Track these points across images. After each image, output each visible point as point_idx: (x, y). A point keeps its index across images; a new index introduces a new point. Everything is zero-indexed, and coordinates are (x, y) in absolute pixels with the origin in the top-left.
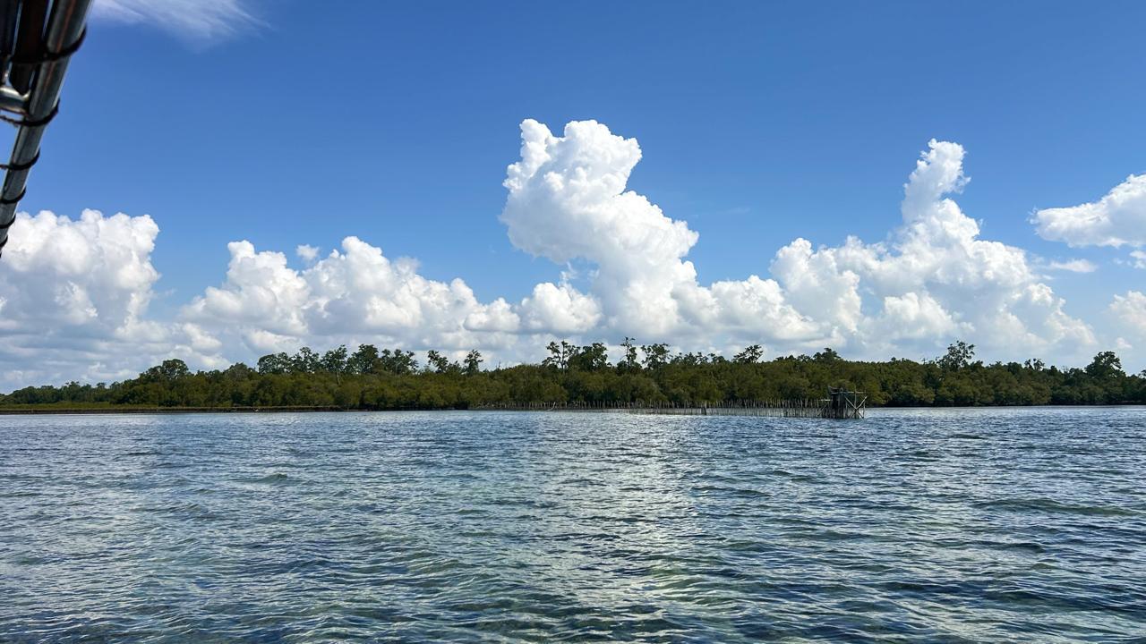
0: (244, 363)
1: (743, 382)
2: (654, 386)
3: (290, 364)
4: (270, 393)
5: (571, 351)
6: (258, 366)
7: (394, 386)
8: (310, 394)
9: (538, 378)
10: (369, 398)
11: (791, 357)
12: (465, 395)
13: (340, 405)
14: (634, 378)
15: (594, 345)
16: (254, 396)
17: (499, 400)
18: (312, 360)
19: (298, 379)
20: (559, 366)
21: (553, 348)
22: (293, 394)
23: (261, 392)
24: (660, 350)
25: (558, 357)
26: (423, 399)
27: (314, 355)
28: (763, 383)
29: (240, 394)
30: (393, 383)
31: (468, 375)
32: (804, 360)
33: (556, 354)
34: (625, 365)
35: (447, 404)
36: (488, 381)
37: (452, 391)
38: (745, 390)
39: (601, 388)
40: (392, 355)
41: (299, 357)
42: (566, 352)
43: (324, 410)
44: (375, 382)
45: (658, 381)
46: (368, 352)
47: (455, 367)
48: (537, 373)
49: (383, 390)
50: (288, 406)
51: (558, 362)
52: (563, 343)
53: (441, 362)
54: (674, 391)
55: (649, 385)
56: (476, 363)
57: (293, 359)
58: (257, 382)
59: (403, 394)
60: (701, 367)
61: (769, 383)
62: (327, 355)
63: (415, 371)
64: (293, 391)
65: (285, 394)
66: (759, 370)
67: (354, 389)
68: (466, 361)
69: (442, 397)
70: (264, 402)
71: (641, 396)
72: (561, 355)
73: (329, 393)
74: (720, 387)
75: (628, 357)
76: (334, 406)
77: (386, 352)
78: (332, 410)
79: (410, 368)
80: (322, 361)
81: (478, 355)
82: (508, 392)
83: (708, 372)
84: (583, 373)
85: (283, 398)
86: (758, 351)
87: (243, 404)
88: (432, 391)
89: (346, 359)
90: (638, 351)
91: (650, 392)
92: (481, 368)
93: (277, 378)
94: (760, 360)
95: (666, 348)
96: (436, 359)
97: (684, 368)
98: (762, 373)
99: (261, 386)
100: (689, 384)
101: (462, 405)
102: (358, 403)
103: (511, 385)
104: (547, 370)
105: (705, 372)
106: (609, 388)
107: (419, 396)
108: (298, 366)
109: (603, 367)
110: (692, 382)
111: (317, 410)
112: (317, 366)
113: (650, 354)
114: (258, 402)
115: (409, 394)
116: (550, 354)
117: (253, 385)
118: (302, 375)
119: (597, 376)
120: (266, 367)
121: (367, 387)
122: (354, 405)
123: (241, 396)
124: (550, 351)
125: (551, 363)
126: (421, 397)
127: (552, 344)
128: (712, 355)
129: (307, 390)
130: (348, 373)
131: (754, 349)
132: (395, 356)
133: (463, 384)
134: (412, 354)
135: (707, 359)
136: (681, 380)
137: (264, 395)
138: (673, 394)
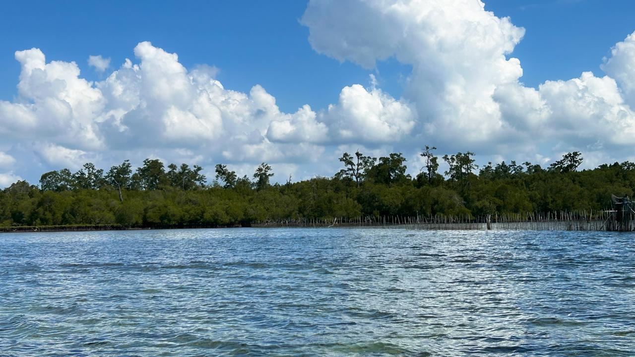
0: (27, 181)
1: (557, 192)
2: (457, 199)
3: (74, 181)
4: (50, 212)
5: (366, 163)
6: (41, 184)
7: (179, 203)
8: (91, 213)
9: (330, 192)
10: (153, 216)
11: (616, 164)
12: (251, 211)
13: (121, 224)
14: (435, 190)
15: (392, 155)
16: (34, 215)
17: (288, 216)
18: (96, 176)
19: (80, 196)
20: (354, 178)
21: (346, 159)
22: (73, 213)
23: (41, 210)
24: (465, 160)
25: (352, 169)
26: (207, 216)
27: (98, 171)
28: (580, 193)
29: (20, 213)
30: (177, 200)
31: (258, 190)
32: (628, 168)
33: (349, 166)
34: (425, 177)
35: (233, 220)
36: (277, 196)
37: (239, 206)
38: (559, 202)
39: (398, 203)
40: (178, 170)
41: (83, 174)
42: (361, 164)
43: (105, 228)
44: (158, 199)
45: (462, 194)
46: (153, 168)
47: (244, 182)
48: (329, 187)
49: (166, 207)
50: (68, 225)
51: (352, 175)
52: (358, 154)
53: (230, 177)
54: (478, 204)
55: (451, 197)
56: (267, 177)
57: (77, 176)
58: (36, 200)
59: (187, 211)
60: (513, 177)
61: (586, 193)
62: (112, 171)
63: (203, 186)
64: (72, 209)
65: (65, 212)
66: (577, 178)
67: (136, 206)
68: (256, 175)
69: (228, 214)
70: (44, 221)
71: (442, 210)
72: (355, 167)
73: (111, 210)
74: (532, 199)
75: (429, 168)
76: (115, 225)
77: (172, 167)
78: (113, 228)
79: (198, 183)
80: (106, 177)
81: (268, 168)
82: (297, 208)
83: (520, 181)
84: (379, 186)
85: (63, 216)
86: (578, 158)
87: (23, 223)
88: (217, 208)
89: (131, 175)
90: (440, 161)
91: (451, 206)
92: (272, 181)
93: (57, 196)
94: (579, 169)
95: (471, 157)
96: (224, 173)
97: (493, 179)
98: (580, 182)
99: (40, 204)
100: (495, 196)
101: (246, 223)
102: (140, 221)
103: (300, 200)
104: (340, 184)
105: (516, 182)
106: (407, 202)
107: (203, 212)
108: (81, 181)
109: (401, 180)
110: (499, 194)
111: (97, 228)
112: (102, 182)
113: (455, 164)
114: (38, 221)
115: (194, 211)
116: (343, 166)
117: (33, 203)
118: (84, 192)
119: (394, 189)
120: (48, 185)
121: (150, 203)
122: (137, 223)
123: (21, 216)
124: (344, 162)
125: (344, 176)
126: (205, 214)
127: (346, 155)
128: (527, 164)
129: (88, 208)
130: (133, 189)
131: (573, 157)
132: (181, 170)
133: (252, 199)
134: (199, 169)
135: (522, 168)
136: (487, 192)
137: (44, 214)
138: (477, 207)
